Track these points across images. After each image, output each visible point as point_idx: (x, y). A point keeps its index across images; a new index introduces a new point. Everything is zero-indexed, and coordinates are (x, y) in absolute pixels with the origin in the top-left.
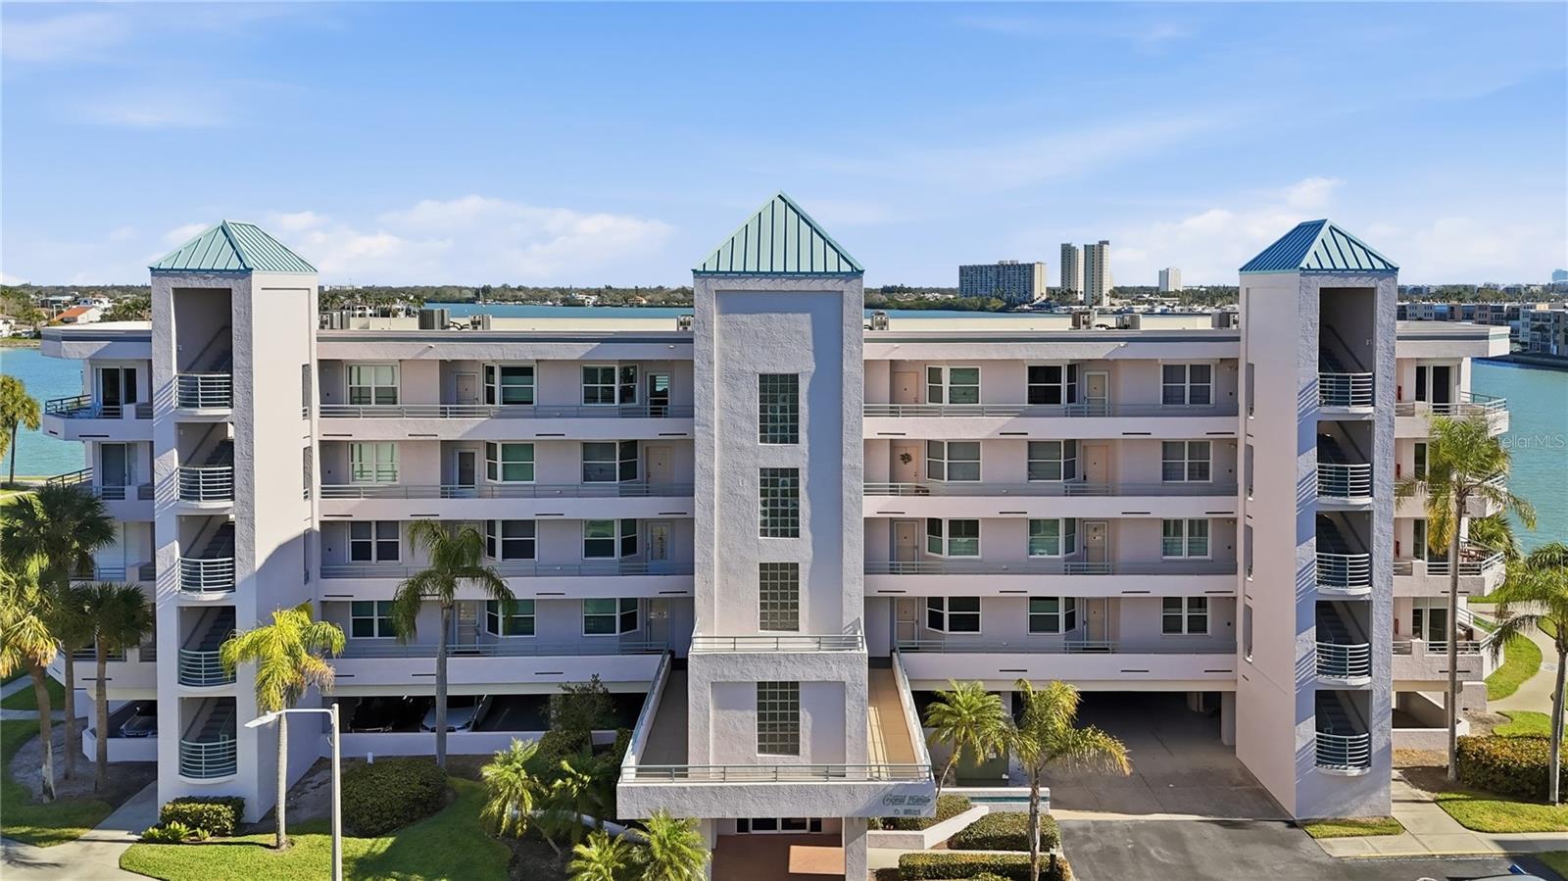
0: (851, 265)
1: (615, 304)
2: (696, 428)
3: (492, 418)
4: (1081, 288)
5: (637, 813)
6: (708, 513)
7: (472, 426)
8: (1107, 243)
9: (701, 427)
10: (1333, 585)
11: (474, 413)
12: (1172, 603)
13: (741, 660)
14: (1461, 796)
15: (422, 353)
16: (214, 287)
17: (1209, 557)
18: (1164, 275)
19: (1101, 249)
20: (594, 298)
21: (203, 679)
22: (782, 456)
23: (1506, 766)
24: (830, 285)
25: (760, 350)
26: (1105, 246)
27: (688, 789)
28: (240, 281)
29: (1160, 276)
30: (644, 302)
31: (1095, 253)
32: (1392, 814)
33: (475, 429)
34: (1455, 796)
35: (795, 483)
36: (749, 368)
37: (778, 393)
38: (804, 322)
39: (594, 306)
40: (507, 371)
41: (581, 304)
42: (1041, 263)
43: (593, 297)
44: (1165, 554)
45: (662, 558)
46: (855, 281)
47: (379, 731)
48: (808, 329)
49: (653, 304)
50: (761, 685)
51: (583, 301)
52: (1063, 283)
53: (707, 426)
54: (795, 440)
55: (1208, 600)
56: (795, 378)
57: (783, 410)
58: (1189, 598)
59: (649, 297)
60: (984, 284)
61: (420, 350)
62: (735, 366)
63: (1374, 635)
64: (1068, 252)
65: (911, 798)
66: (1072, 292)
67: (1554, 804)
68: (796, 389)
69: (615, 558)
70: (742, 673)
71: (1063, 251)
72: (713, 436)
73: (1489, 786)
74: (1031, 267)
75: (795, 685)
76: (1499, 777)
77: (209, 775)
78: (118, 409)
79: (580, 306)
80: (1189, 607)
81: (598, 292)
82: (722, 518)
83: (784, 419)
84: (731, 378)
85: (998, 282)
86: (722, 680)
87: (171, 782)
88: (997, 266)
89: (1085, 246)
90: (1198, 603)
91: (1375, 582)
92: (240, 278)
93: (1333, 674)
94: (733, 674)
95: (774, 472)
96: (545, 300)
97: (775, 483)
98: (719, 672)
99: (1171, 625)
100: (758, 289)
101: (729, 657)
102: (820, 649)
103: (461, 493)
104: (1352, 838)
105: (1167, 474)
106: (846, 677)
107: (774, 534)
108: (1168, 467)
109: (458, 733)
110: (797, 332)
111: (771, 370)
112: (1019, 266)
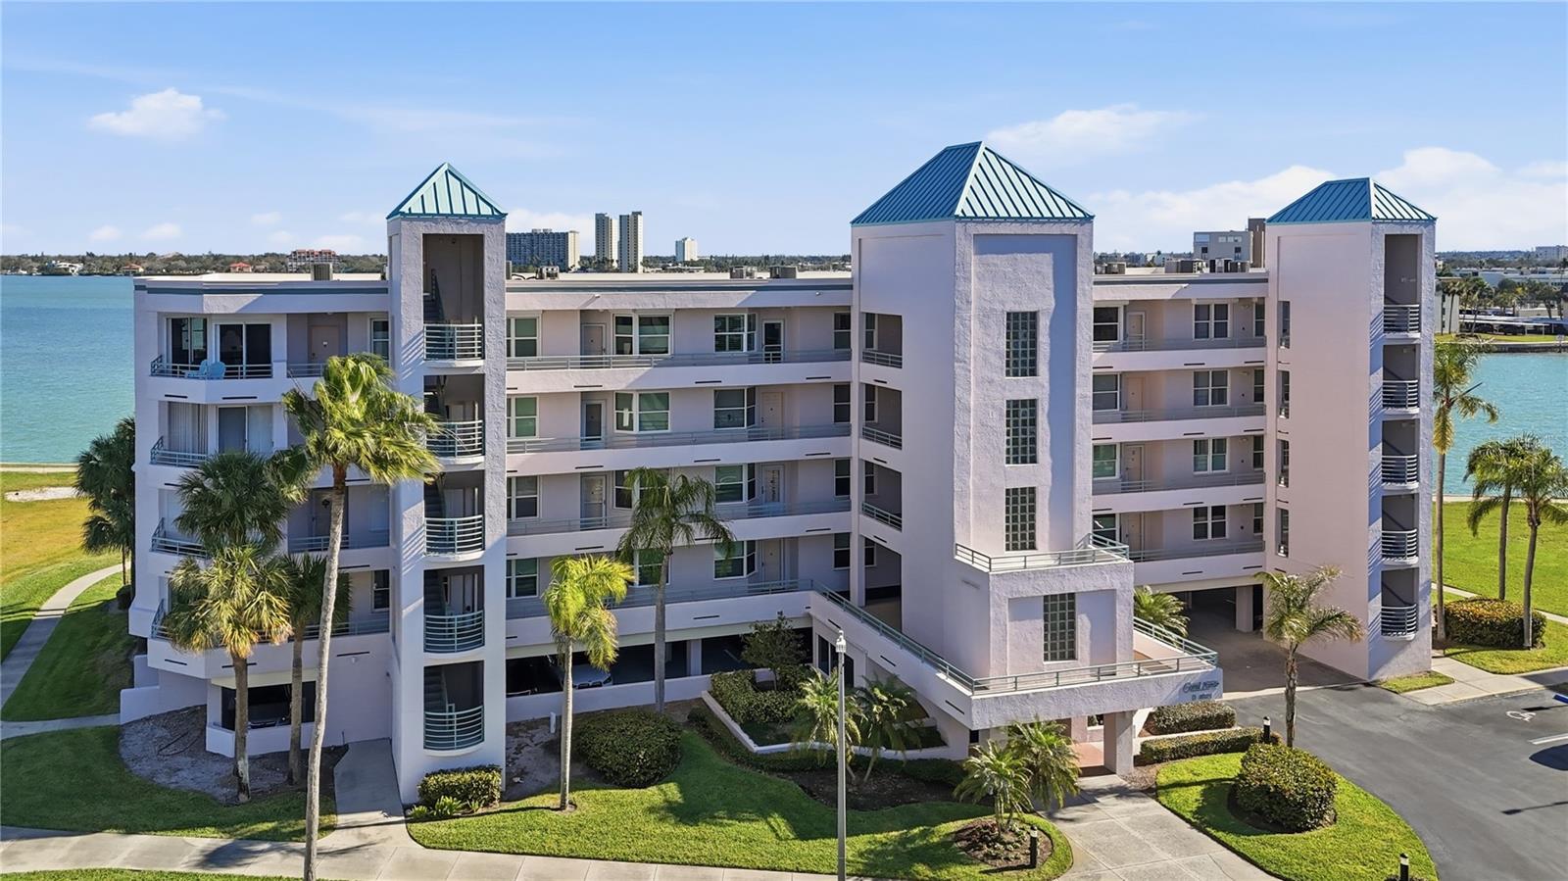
0: (1082, 212)
1: (106, 272)
2: (956, 364)
3: (655, 366)
4: (615, 256)
5: (988, 723)
6: (965, 444)
7: (637, 377)
8: (640, 213)
9: (959, 364)
10: (1395, 481)
11: (601, 363)
12: (1199, 512)
13: (1032, 576)
14: (1462, 650)
15: (588, 303)
16: (466, 232)
17: (1227, 470)
18: (680, 246)
19: (636, 220)
20: (79, 266)
21: (456, 644)
22: (1023, 388)
23: (1492, 623)
24: (1067, 229)
25: (1008, 290)
26: (639, 216)
27: (1031, 696)
28: (493, 226)
29: (677, 246)
30: (141, 270)
31: (629, 223)
32: (1432, 669)
33: (641, 378)
34: (1458, 650)
35: (1034, 413)
36: (998, 307)
37: (1021, 327)
38: (1045, 262)
39: (81, 275)
40: (646, 321)
41: (65, 273)
42: (574, 232)
43: (77, 265)
44: (1195, 470)
45: (773, 500)
46: (1086, 225)
47: (527, 694)
48: (1049, 271)
49: (152, 272)
50: (1046, 597)
51: (66, 269)
52: (597, 251)
53: (965, 362)
54: (1033, 373)
55: (1227, 509)
56: (1034, 315)
57: (1024, 345)
58: (1213, 507)
59: (146, 265)
60: (517, 252)
61: (585, 301)
62: (987, 306)
63: (1421, 522)
64: (602, 222)
65: (1205, 684)
66: (608, 261)
67: (1528, 648)
68: (1034, 326)
69: (744, 502)
70: (1034, 588)
71: (597, 221)
72: (970, 371)
73: (1477, 640)
74: (565, 236)
75: (1072, 596)
76: (1486, 631)
77: (461, 746)
78: (269, 368)
79: (63, 275)
80: (1213, 515)
81: (82, 260)
82: (975, 448)
83: (1024, 354)
84: (985, 315)
85: (532, 251)
86: (1017, 596)
87: (414, 758)
88: (530, 235)
89: (621, 216)
90: (1219, 511)
91: (1422, 479)
92: (494, 223)
93: (1398, 557)
94: (1027, 590)
95: (1016, 403)
96: (17, 269)
97: (1016, 414)
98: (1015, 589)
99: (1200, 532)
100: (1008, 232)
101: (1023, 574)
102: (1059, 564)
103: (588, 445)
104: (1425, 690)
105: (1199, 399)
106: (1117, 586)
107: (1016, 461)
108: (1199, 394)
109: (604, 688)
110: (1039, 272)
111: (1017, 309)
112: (553, 235)
